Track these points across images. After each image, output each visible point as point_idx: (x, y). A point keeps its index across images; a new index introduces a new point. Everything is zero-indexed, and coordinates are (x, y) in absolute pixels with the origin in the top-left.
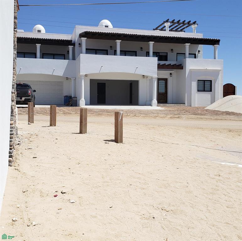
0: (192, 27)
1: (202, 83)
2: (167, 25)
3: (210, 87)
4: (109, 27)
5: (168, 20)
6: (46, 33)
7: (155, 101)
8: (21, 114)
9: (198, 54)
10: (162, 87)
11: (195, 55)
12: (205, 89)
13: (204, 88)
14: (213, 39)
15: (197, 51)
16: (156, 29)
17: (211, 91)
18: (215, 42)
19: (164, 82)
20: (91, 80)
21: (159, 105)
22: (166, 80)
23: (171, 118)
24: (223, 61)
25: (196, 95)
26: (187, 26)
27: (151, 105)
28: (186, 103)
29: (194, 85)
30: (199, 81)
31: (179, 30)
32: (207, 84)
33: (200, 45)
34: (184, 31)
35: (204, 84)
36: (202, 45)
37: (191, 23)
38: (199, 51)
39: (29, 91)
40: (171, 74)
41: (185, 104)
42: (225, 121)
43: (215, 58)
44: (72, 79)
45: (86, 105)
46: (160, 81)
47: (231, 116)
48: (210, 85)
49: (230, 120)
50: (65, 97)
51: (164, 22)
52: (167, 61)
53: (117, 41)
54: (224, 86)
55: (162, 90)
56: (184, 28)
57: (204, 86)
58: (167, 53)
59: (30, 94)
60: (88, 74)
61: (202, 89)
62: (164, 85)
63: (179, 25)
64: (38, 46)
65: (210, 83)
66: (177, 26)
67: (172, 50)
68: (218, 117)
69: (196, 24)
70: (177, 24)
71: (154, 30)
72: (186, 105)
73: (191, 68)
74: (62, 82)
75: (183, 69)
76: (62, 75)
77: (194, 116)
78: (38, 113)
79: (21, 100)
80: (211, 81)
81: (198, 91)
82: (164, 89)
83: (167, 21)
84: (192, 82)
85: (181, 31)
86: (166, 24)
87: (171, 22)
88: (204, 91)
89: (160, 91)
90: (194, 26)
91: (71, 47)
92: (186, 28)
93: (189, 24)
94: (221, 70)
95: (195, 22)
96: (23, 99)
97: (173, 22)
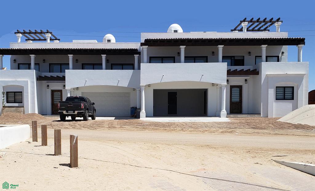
0: (275, 25)
1: (282, 90)
2: (245, 25)
3: (291, 95)
4: (179, 32)
5: (246, 19)
6: (116, 42)
7: (224, 112)
8: (67, 128)
9: (281, 56)
10: (236, 95)
11: (278, 57)
12: (286, 97)
13: (284, 96)
14: (295, 38)
15: (281, 53)
16: (235, 30)
17: (293, 99)
18: (299, 42)
19: (238, 89)
20: (154, 90)
21: (229, 116)
22: (240, 87)
23: (222, 132)
24: (309, 63)
25: (274, 104)
26: (271, 25)
27: (219, 116)
28: (262, 114)
29: (272, 93)
30: (277, 88)
31: (262, 29)
32: (288, 92)
33: (284, 46)
34: (269, 30)
35: (285, 91)
36: (287, 46)
37: (274, 20)
38: (283, 53)
39: (82, 105)
40: (246, 80)
41: (260, 114)
42: (286, 136)
43: (299, 61)
44: (137, 90)
45: (146, 117)
46: (233, 89)
47: (298, 130)
48: (291, 92)
49: (293, 135)
50: (132, 109)
51: (241, 22)
52: (244, 65)
53: (181, 47)
54: (309, 93)
55: (236, 99)
56: (267, 27)
57: (285, 93)
58: (244, 56)
59: (83, 107)
60: (151, 84)
61: (282, 97)
62: (239, 93)
63: (260, 24)
64: (104, 56)
65: (291, 90)
66: (258, 25)
67: (249, 53)
68: (281, 131)
69: (280, 21)
70: (257, 24)
71: (232, 30)
72: (262, 116)
73: (269, 73)
74: (129, 93)
75: (258, 74)
76: (127, 86)
77: (251, 130)
78: (84, 127)
79: (74, 114)
80: (293, 87)
81: (276, 100)
82: (239, 97)
83: (244, 21)
84: (269, 90)
85: (265, 30)
86: (243, 24)
87: (249, 22)
88: (284, 99)
89: (233, 100)
90: (277, 23)
91: (136, 56)
92: (269, 26)
93: (272, 22)
94: (305, 74)
95: (279, 19)
96: (76, 112)
97: (251, 21)
